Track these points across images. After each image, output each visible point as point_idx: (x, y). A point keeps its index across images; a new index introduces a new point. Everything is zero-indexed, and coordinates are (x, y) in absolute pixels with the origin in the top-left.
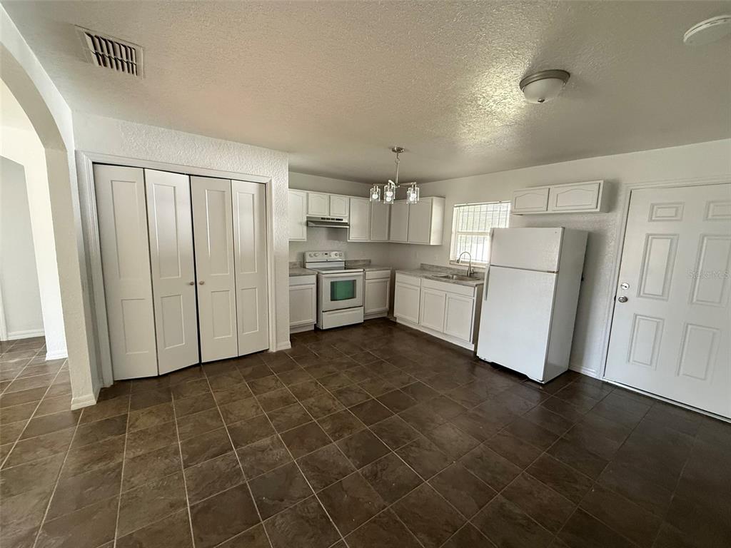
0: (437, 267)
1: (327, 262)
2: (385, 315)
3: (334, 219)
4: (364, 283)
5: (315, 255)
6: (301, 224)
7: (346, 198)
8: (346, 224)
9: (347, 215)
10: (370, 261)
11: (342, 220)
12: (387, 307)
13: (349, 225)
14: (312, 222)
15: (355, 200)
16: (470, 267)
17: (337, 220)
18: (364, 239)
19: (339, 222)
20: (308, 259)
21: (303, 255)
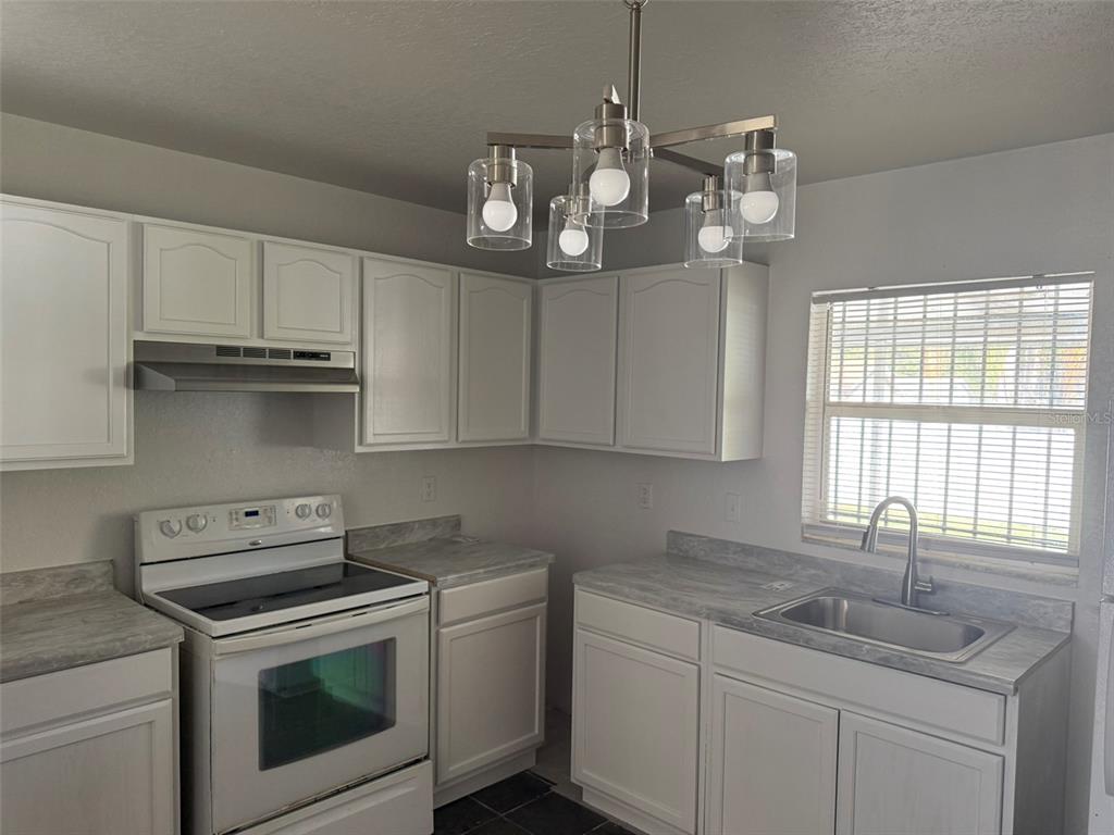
0: (747, 550)
1: (255, 548)
2: (529, 763)
3: (283, 354)
4: (434, 643)
5: (191, 525)
6: (98, 377)
7: (343, 261)
8: (346, 376)
9: (350, 333)
10: (457, 523)
11: (327, 357)
12: (537, 728)
13: (361, 383)
14: (158, 366)
15: (384, 272)
16: (912, 559)
17: (300, 355)
18: (431, 435)
19: (309, 365)
20: (153, 545)
21: (128, 529)
